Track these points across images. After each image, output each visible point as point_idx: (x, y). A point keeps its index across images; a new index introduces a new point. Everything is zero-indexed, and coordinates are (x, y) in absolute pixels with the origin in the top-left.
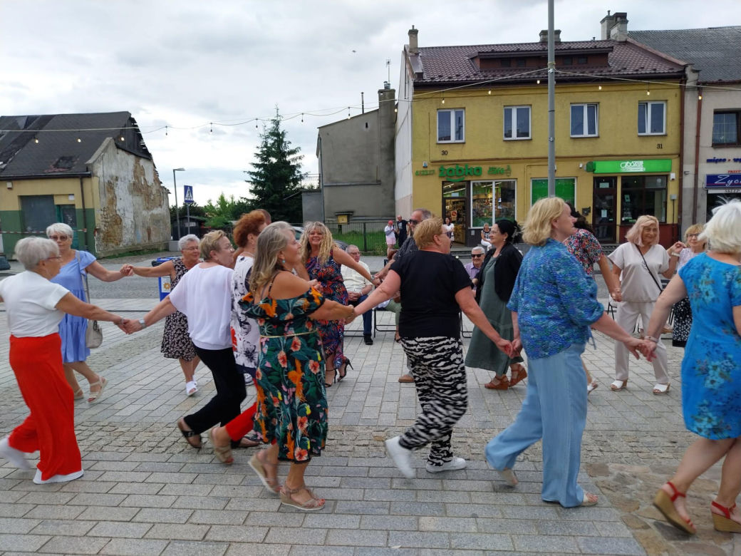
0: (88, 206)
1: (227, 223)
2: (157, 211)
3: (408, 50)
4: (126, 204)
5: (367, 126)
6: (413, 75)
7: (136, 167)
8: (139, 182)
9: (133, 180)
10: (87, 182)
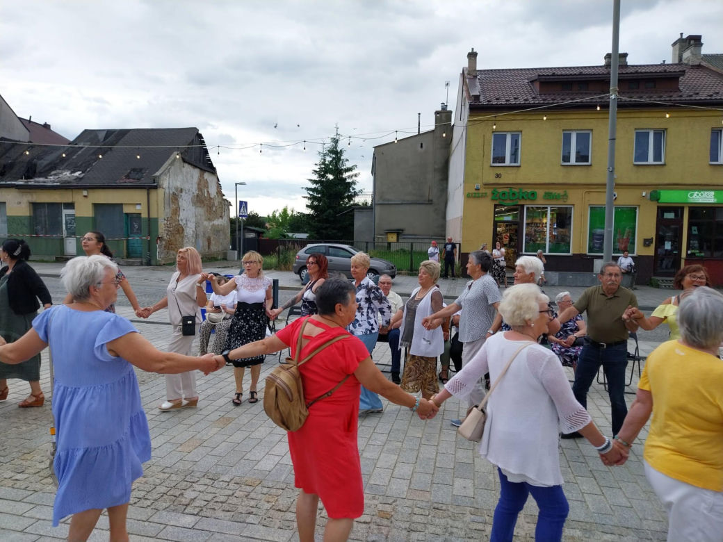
0: (153, 215)
1: (284, 236)
2: (218, 222)
3: (466, 73)
4: (189, 214)
5: (422, 146)
6: (470, 97)
7: (200, 181)
8: (203, 194)
9: (196, 192)
10: (153, 193)
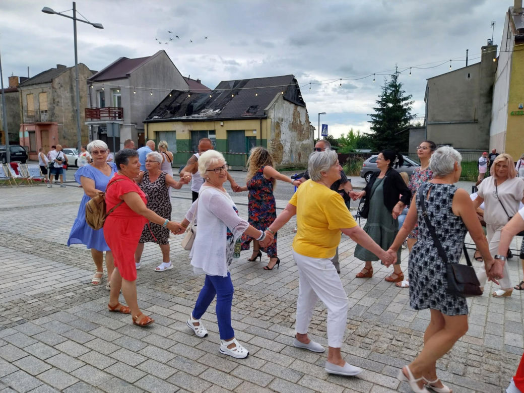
0: (264, 138)
1: (352, 151)
2: (306, 142)
3: (512, 11)
4: (287, 137)
5: (469, 76)
6: (515, 31)
7: (294, 112)
8: (296, 122)
9: (292, 121)
10: (264, 122)
